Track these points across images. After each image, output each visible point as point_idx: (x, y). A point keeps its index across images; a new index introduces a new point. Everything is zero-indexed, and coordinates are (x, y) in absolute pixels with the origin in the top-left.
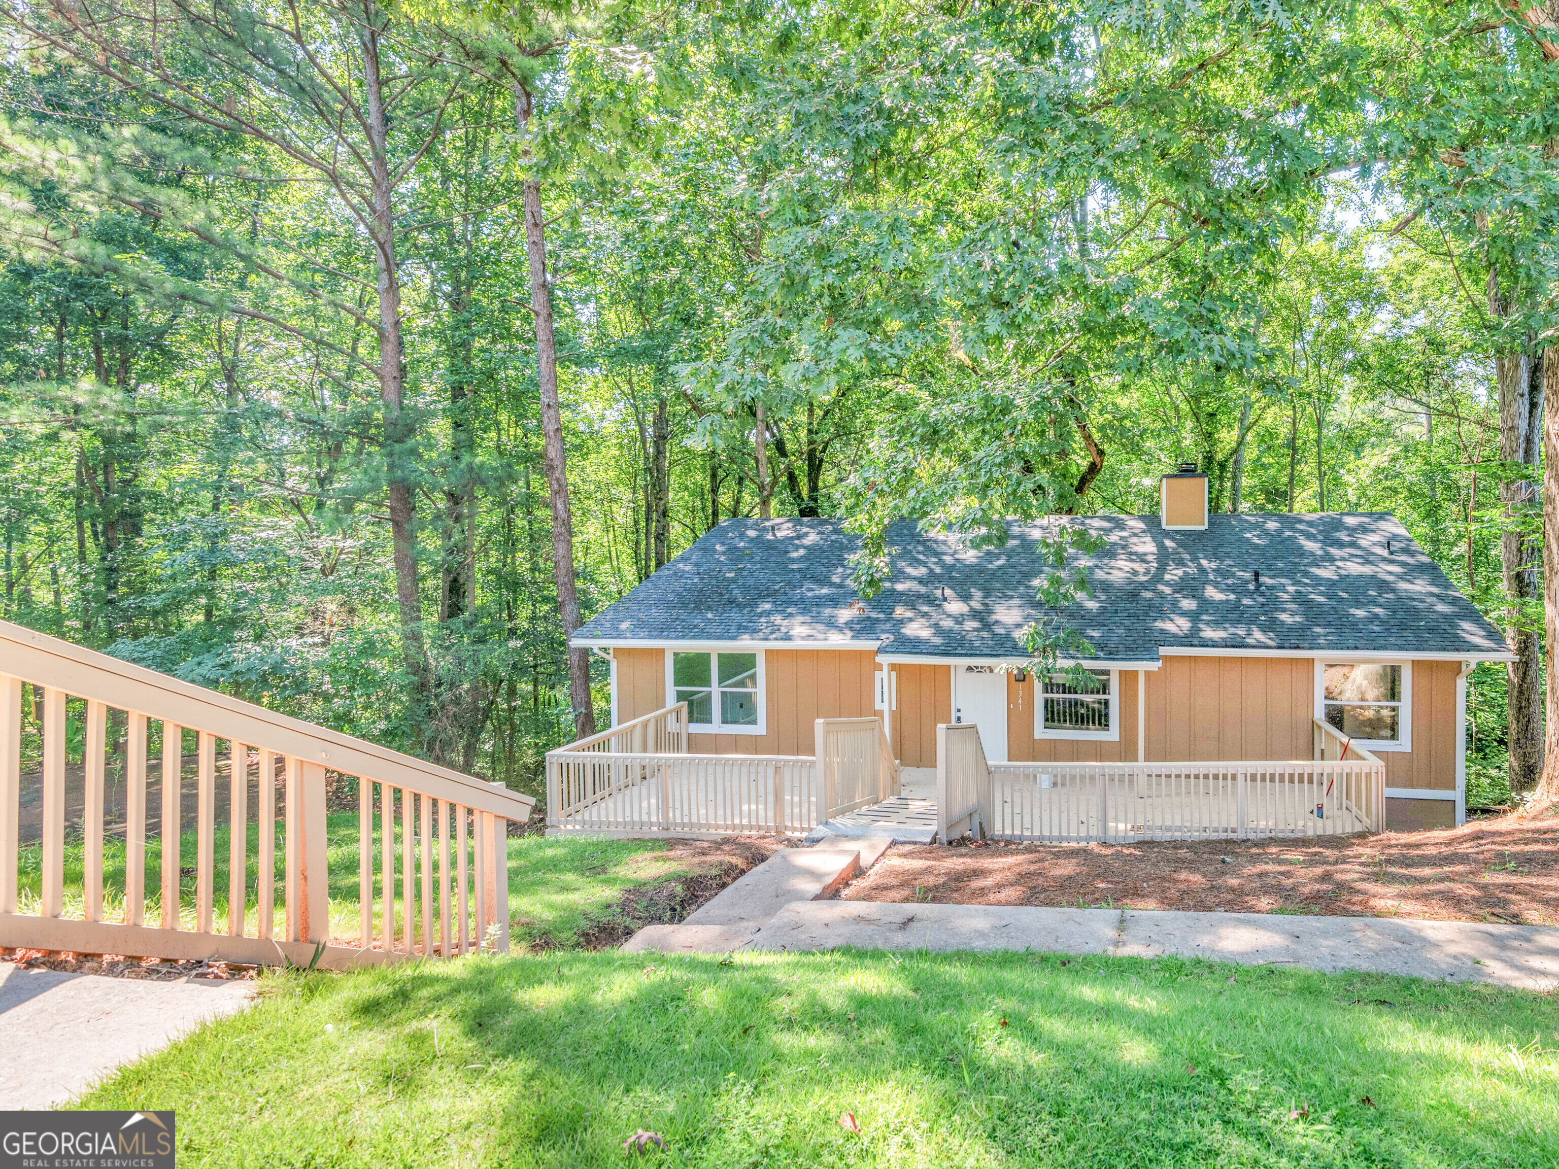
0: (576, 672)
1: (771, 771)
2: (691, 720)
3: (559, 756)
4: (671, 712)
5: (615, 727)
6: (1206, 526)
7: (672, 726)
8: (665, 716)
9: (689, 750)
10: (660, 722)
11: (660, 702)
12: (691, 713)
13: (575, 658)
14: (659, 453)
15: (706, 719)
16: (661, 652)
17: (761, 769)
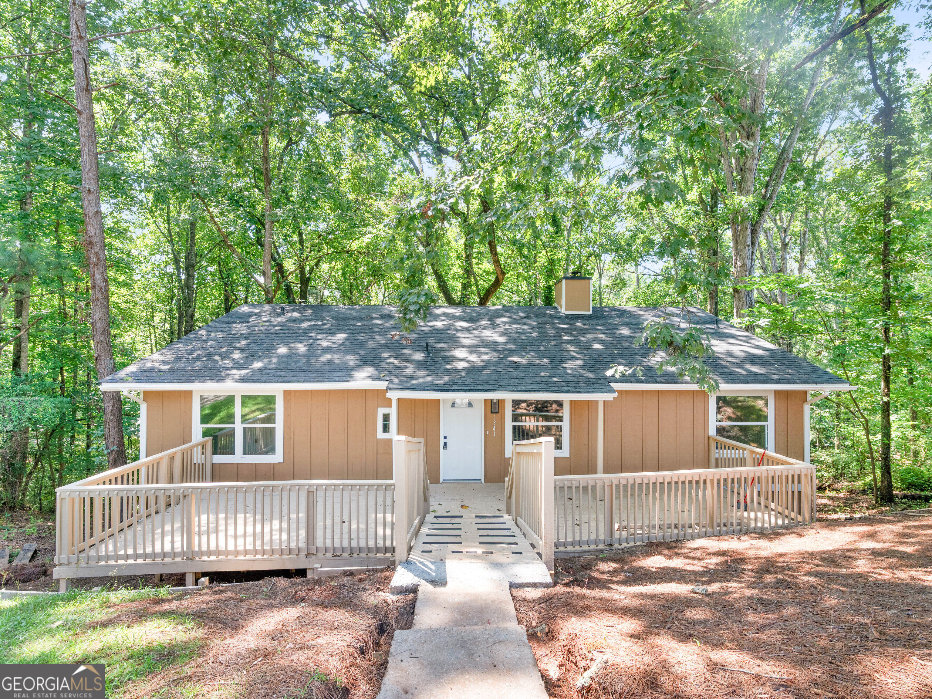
0: (109, 416)
1: (303, 495)
2: (215, 453)
3: (71, 492)
4: (197, 445)
5: (143, 459)
6: (591, 312)
7: (197, 458)
8: (191, 449)
9: (213, 480)
10: (186, 456)
11: (187, 438)
12: (215, 445)
13: (109, 405)
14: (189, 276)
15: (229, 450)
16: (189, 393)
17: (293, 494)
